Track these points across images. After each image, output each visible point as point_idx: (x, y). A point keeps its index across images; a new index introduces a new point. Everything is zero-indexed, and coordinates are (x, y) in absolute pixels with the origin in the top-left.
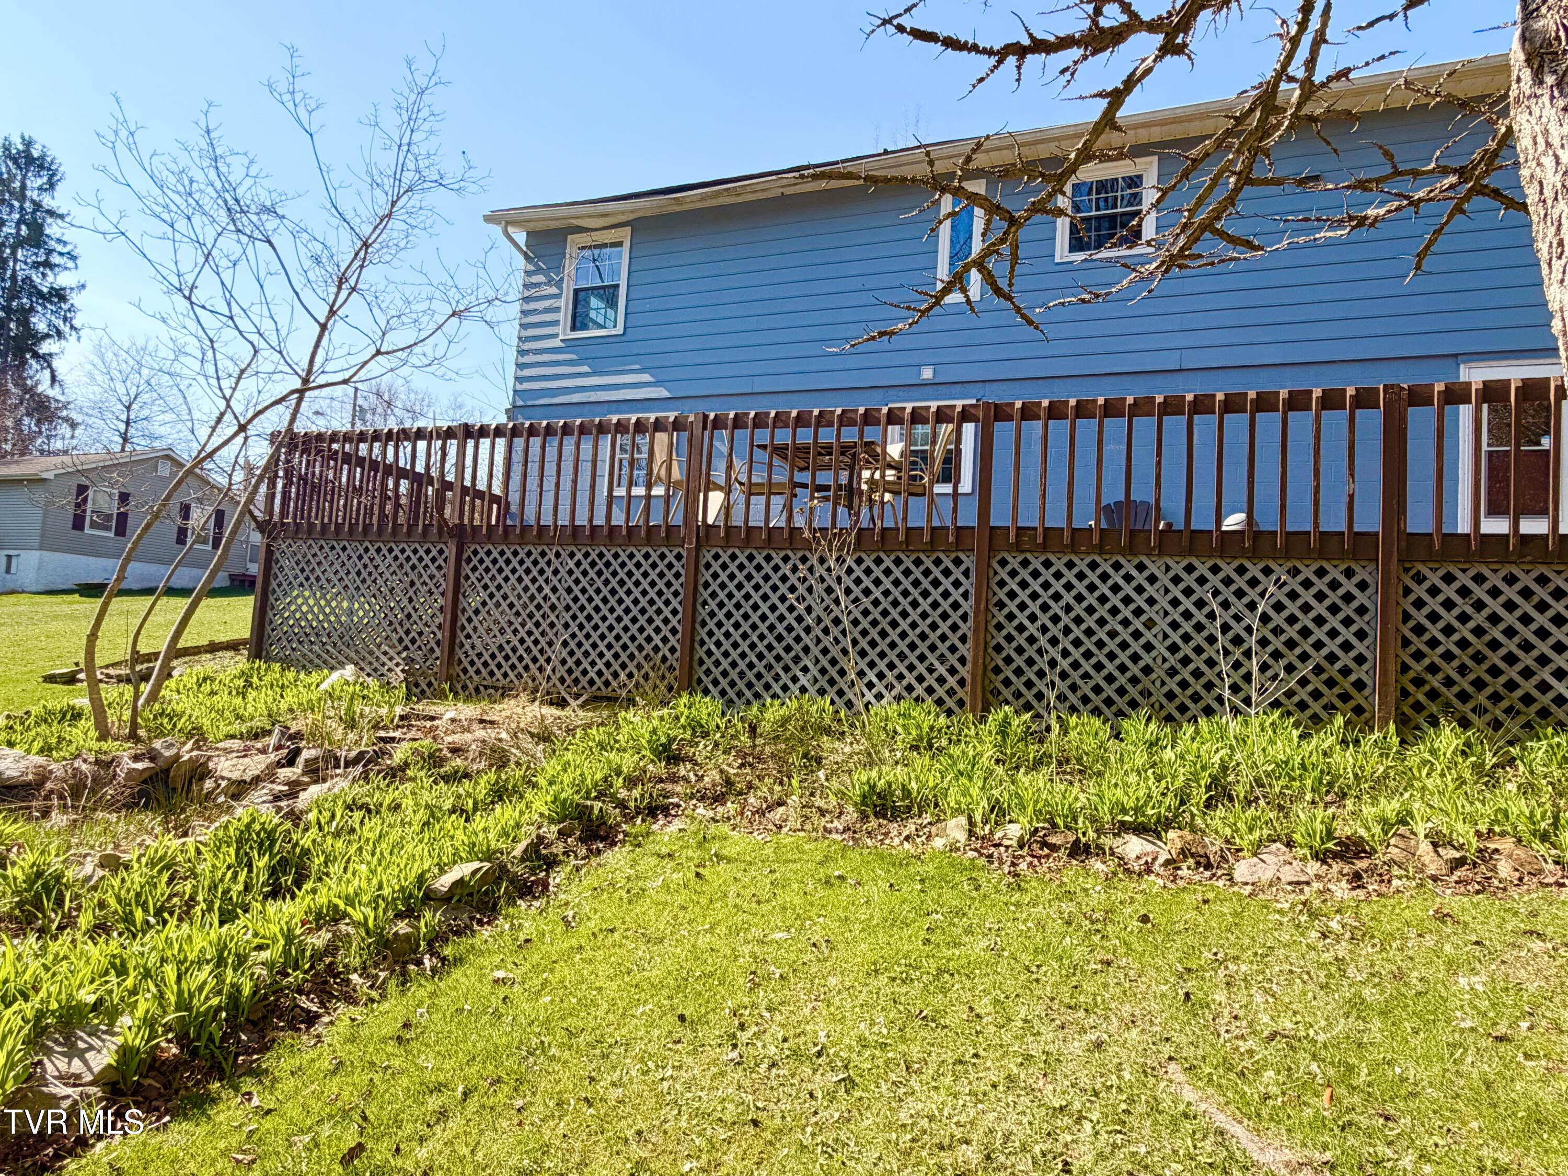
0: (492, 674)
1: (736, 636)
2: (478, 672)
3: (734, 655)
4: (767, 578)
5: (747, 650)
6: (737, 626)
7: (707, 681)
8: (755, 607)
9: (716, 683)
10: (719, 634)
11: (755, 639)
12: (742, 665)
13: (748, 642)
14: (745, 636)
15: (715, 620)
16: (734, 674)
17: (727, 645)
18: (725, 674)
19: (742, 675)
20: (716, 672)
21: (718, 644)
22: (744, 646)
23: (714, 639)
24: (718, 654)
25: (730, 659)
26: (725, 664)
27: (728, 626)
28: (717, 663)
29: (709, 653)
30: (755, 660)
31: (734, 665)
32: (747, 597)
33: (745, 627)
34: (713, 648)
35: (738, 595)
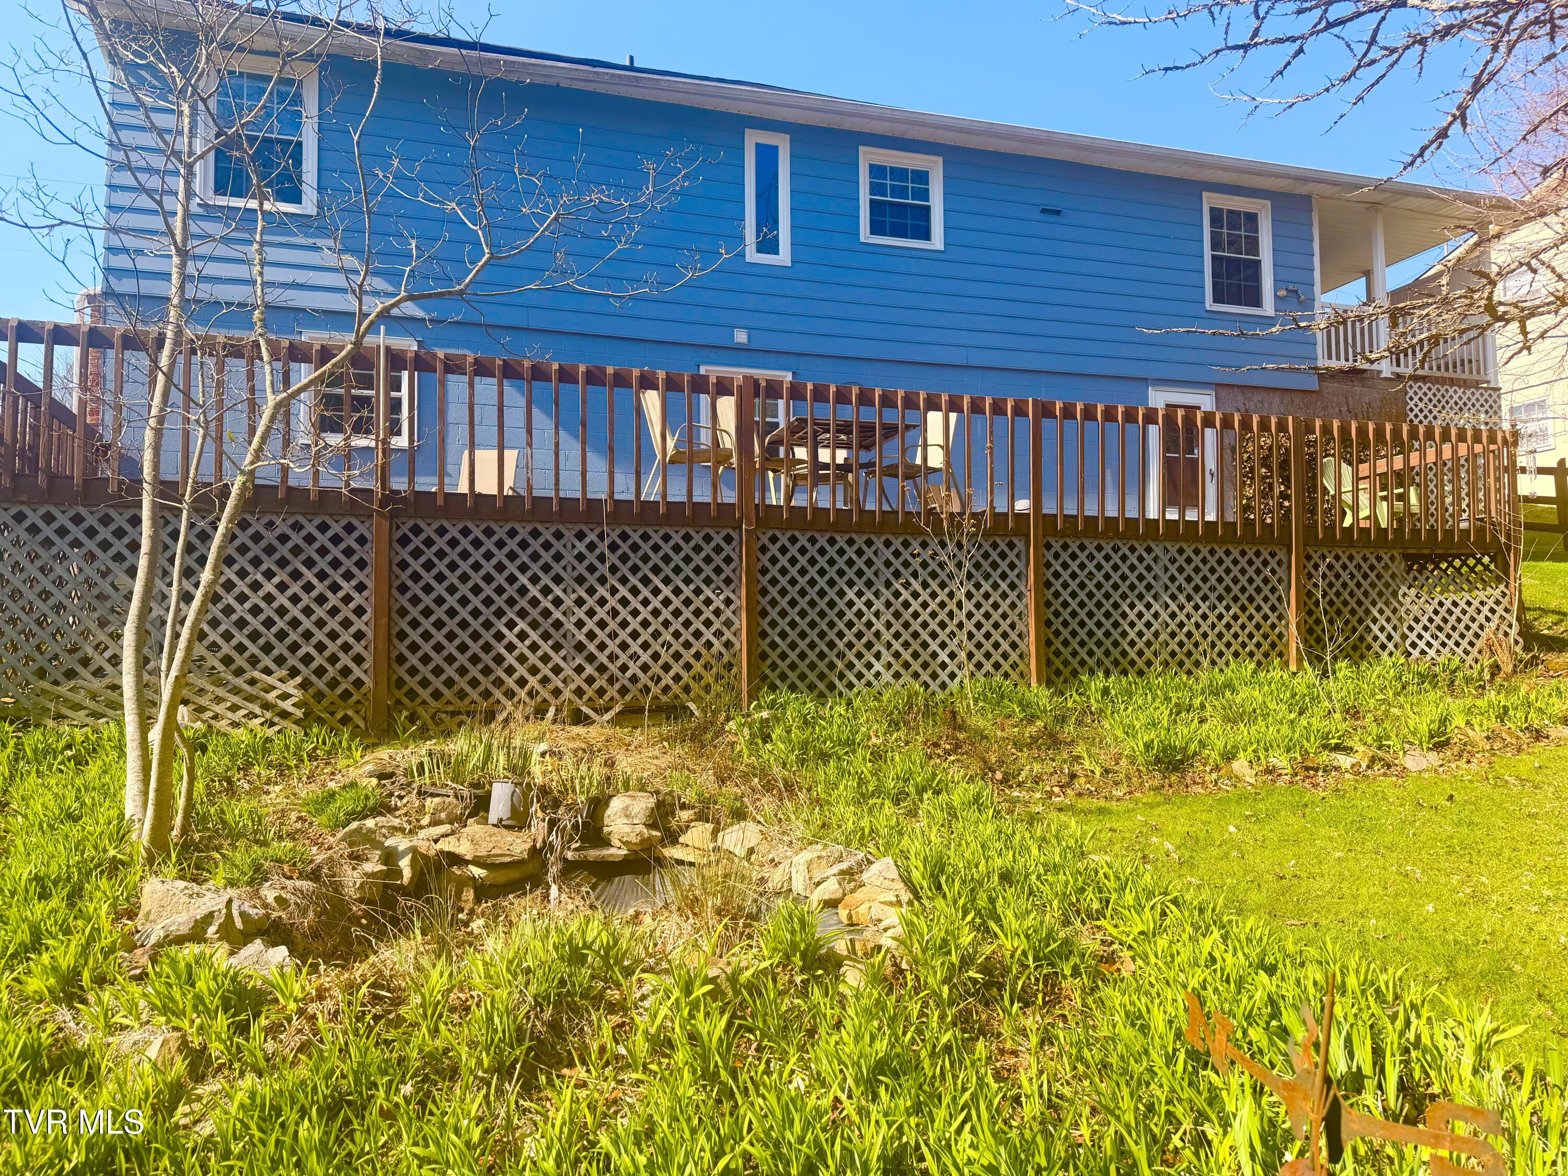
0: (462, 695)
1: (803, 624)
2: (437, 695)
3: (803, 645)
4: (832, 562)
5: (816, 639)
7: (773, 676)
8: (822, 594)
9: (802, 677)
10: (783, 624)
11: (825, 628)
12: (812, 656)
13: (817, 631)
14: (812, 625)
15: (778, 609)
16: (803, 666)
17: (793, 635)
18: (793, 666)
19: (812, 666)
20: (783, 665)
21: (783, 635)
22: (813, 635)
23: (778, 629)
24: (783, 645)
25: (798, 651)
26: (793, 656)
27: (793, 614)
28: (783, 656)
29: (773, 645)
30: (826, 649)
31: (803, 656)
32: (812, 582)
33: (813, 614)
34: (778, 640)
35: (802, 581)
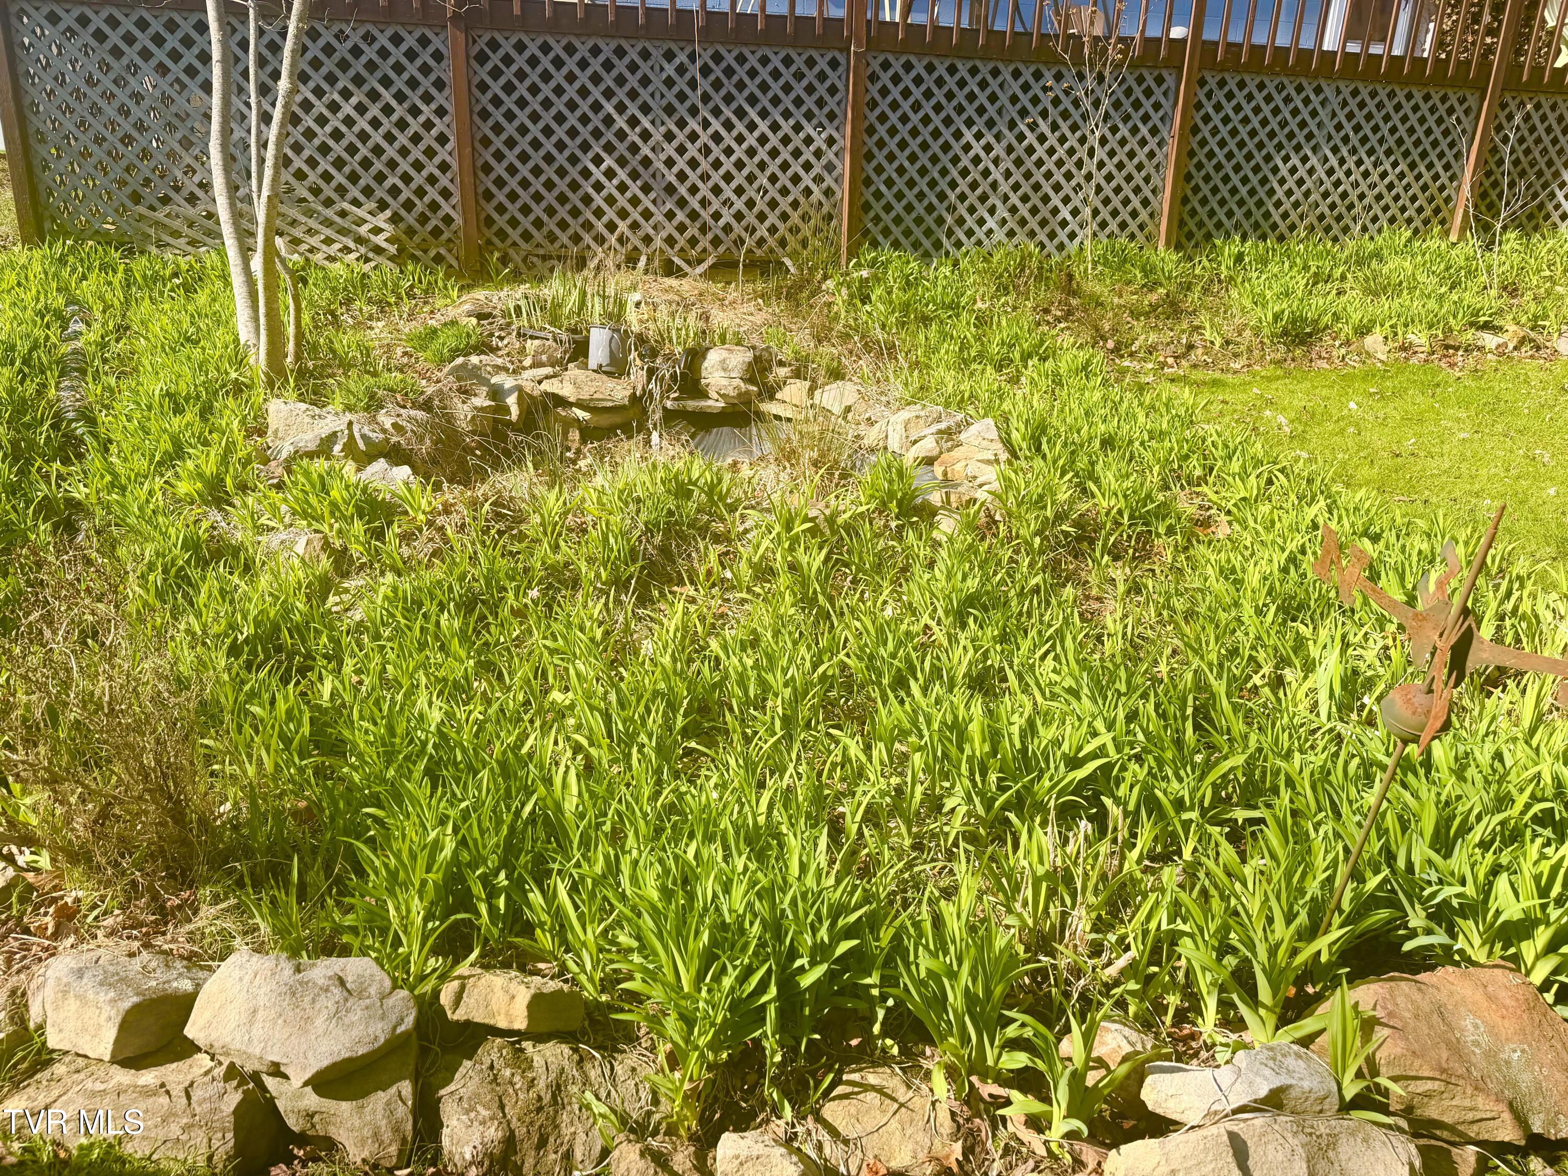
0: (552, 238)
1: (912, 171)
2: (526, 236)
3: (910, 195)
4: (950, 96)
5: (926, 189)
6: (913, 158)
7: (875, 231)
8: (936, 134)
9: (907, 233)
10: (890, 170)
11: (936, 175)
12: (920, 209)
13: (927, 179)
14: (923, 171)
15: (885, 151)
16: (909, 220)
17: (900, 183)
18: (898, 220)
19: (919, 221)
20: (887, 219)
21: (889, 183)
22: (923, 184)
23: (884, 176)
24: (888, 195)
25: (904, 202)
26: (899, 208)
27: (902, 158)
28: (888, 208)
29: (878, 195)
30: (935, 201)
31: (909, 208)
32: (926, 120)
33: (924, 159)
34: (883, 188)
35: (915, 118)
